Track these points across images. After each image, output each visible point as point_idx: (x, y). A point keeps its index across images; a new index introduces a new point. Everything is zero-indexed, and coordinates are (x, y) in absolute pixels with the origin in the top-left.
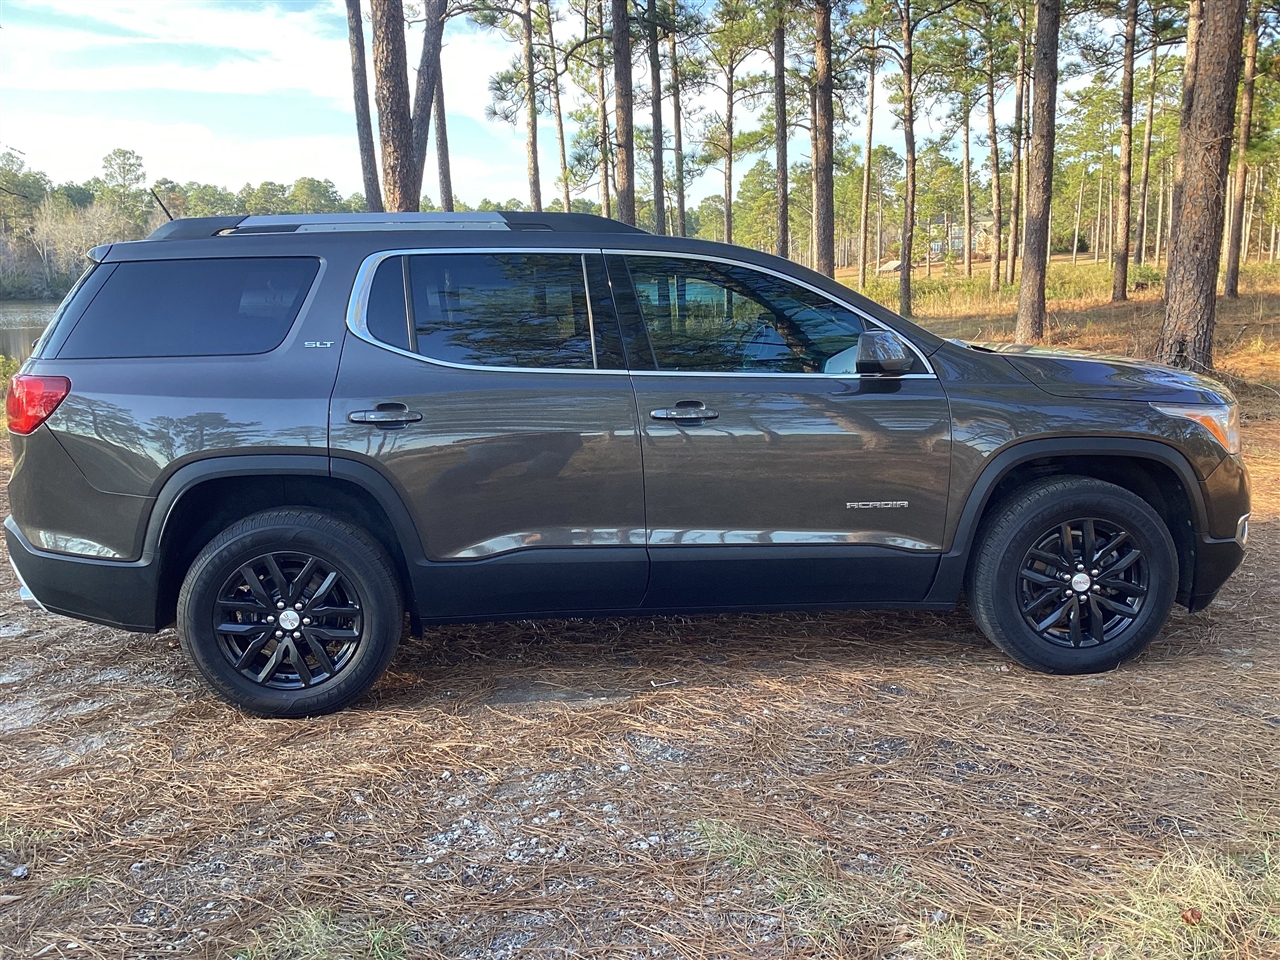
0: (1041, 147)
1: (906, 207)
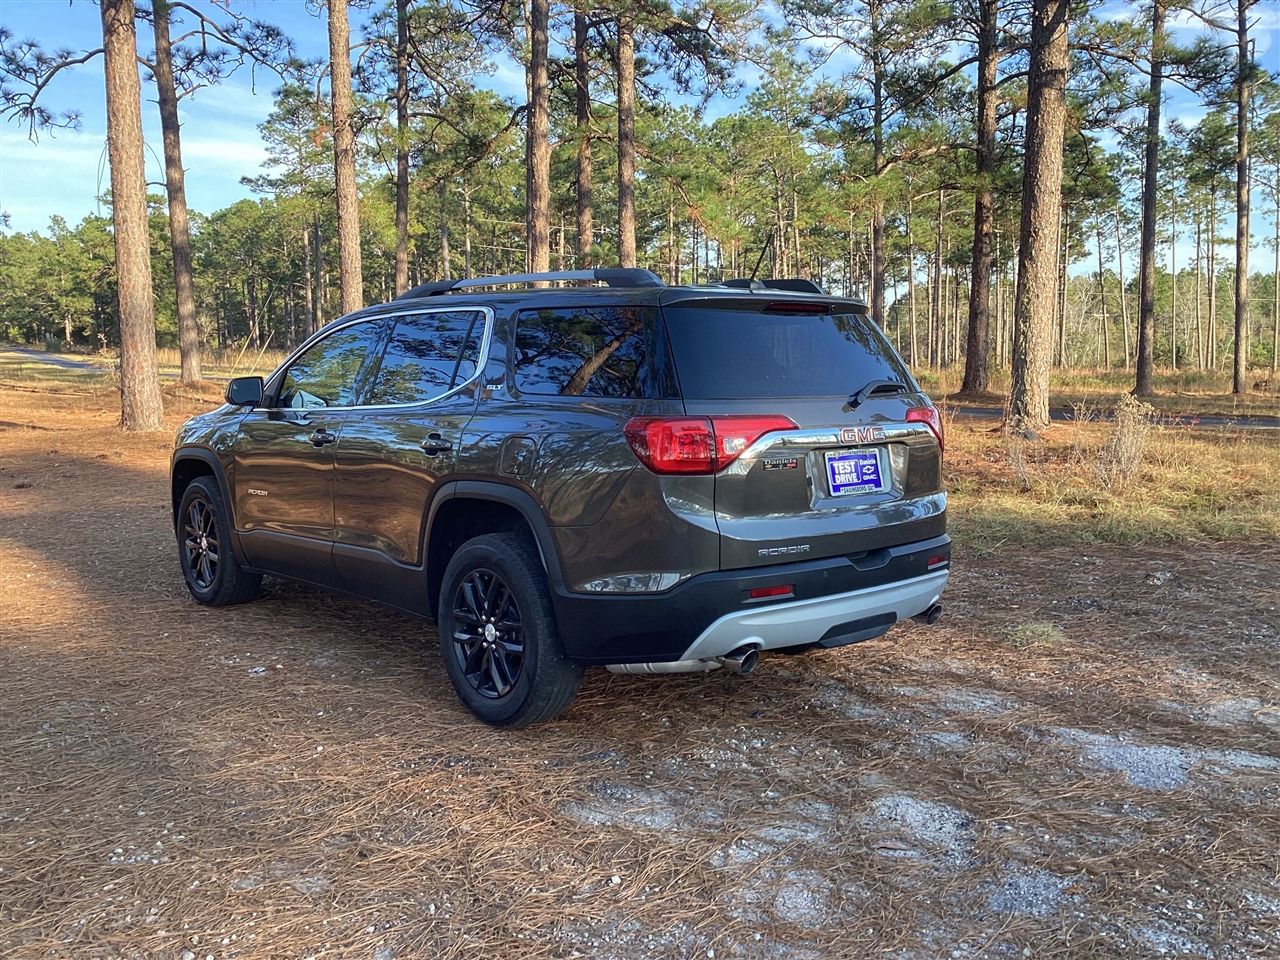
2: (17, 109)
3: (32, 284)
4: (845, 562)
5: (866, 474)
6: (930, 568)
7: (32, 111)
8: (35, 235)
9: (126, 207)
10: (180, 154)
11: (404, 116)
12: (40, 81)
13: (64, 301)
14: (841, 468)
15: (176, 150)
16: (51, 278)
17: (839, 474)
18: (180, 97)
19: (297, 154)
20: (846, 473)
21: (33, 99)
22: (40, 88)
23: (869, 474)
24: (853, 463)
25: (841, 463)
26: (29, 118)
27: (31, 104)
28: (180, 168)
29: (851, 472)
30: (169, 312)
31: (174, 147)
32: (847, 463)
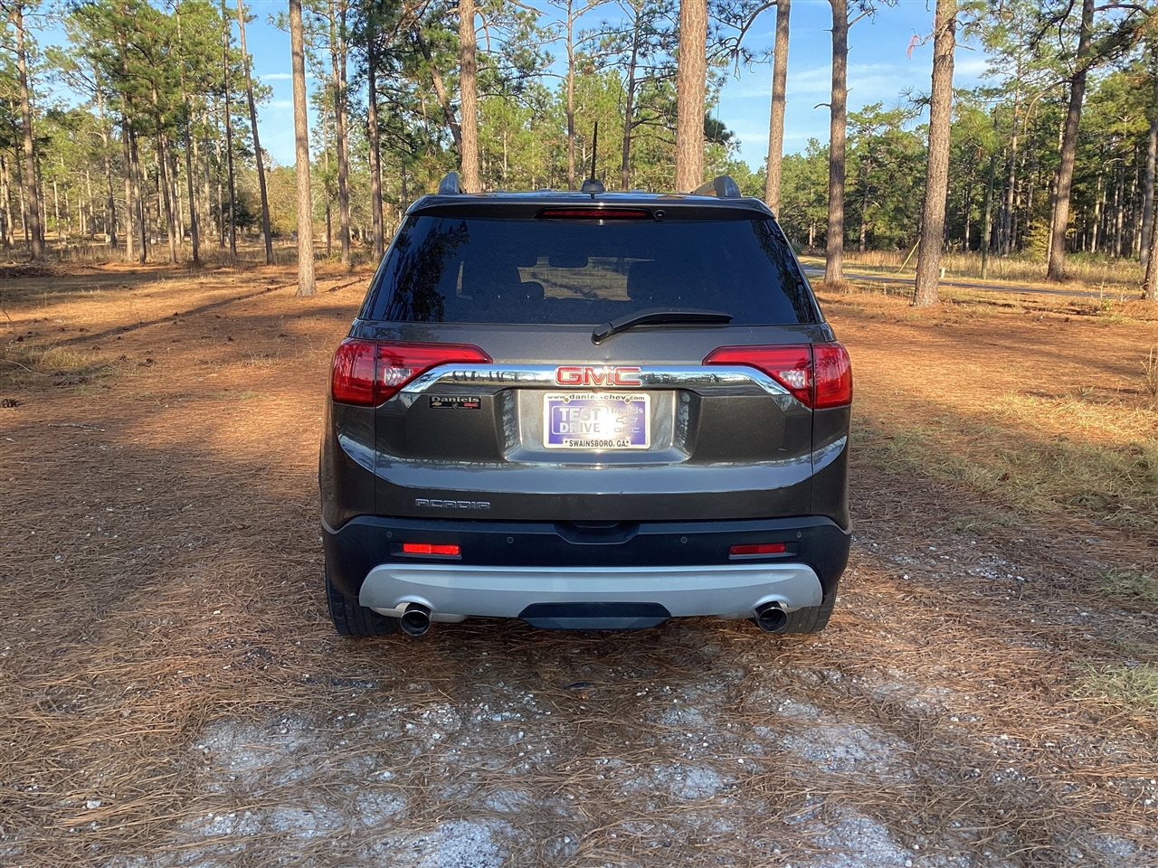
2: (728, 50)
3: (788, 197)
4: (550, 530)
6: (732, 557)
7: (738, 51)
8: (798, 155)
9: (685, 131)
10: (845, 76)
11: (1089, 11)
12: (745, 25)
13: (810, 211)
15: (842, 73)
16: (803, 192)
18: (851, 24)
19: (1016, 62)
21: (739, 41)
22: (744, 31)
26: (735, 58)
27: (737, 46)
28: (844, 89)
30: (887, 218)
31: (841, 70)
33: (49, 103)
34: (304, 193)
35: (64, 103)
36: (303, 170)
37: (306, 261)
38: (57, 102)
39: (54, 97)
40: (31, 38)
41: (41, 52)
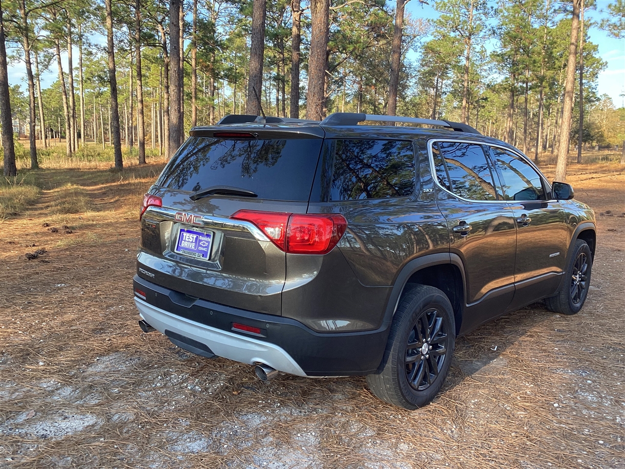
0: (175, 91)
1: (31, 109)
5: (201, 246)
6: (233, 329)
14: (187, 237)
17: (185, 241)
20: (189, 241)
23: (203, 247)
24: (195, 236)
25: (188, 234)
29: (192, 242)
32: (191, 235)
33: (487, 81)
34: (566, 123)
35: (494, 80)
36: (567, 110)
37: (561, 162)
38: (491, 80)
39: (490, 77)
40: (484, 49)
41: (487, 55)
